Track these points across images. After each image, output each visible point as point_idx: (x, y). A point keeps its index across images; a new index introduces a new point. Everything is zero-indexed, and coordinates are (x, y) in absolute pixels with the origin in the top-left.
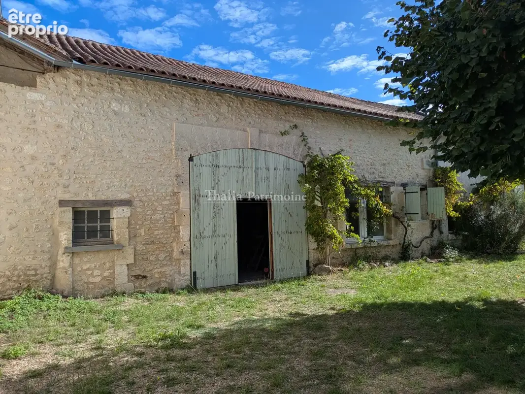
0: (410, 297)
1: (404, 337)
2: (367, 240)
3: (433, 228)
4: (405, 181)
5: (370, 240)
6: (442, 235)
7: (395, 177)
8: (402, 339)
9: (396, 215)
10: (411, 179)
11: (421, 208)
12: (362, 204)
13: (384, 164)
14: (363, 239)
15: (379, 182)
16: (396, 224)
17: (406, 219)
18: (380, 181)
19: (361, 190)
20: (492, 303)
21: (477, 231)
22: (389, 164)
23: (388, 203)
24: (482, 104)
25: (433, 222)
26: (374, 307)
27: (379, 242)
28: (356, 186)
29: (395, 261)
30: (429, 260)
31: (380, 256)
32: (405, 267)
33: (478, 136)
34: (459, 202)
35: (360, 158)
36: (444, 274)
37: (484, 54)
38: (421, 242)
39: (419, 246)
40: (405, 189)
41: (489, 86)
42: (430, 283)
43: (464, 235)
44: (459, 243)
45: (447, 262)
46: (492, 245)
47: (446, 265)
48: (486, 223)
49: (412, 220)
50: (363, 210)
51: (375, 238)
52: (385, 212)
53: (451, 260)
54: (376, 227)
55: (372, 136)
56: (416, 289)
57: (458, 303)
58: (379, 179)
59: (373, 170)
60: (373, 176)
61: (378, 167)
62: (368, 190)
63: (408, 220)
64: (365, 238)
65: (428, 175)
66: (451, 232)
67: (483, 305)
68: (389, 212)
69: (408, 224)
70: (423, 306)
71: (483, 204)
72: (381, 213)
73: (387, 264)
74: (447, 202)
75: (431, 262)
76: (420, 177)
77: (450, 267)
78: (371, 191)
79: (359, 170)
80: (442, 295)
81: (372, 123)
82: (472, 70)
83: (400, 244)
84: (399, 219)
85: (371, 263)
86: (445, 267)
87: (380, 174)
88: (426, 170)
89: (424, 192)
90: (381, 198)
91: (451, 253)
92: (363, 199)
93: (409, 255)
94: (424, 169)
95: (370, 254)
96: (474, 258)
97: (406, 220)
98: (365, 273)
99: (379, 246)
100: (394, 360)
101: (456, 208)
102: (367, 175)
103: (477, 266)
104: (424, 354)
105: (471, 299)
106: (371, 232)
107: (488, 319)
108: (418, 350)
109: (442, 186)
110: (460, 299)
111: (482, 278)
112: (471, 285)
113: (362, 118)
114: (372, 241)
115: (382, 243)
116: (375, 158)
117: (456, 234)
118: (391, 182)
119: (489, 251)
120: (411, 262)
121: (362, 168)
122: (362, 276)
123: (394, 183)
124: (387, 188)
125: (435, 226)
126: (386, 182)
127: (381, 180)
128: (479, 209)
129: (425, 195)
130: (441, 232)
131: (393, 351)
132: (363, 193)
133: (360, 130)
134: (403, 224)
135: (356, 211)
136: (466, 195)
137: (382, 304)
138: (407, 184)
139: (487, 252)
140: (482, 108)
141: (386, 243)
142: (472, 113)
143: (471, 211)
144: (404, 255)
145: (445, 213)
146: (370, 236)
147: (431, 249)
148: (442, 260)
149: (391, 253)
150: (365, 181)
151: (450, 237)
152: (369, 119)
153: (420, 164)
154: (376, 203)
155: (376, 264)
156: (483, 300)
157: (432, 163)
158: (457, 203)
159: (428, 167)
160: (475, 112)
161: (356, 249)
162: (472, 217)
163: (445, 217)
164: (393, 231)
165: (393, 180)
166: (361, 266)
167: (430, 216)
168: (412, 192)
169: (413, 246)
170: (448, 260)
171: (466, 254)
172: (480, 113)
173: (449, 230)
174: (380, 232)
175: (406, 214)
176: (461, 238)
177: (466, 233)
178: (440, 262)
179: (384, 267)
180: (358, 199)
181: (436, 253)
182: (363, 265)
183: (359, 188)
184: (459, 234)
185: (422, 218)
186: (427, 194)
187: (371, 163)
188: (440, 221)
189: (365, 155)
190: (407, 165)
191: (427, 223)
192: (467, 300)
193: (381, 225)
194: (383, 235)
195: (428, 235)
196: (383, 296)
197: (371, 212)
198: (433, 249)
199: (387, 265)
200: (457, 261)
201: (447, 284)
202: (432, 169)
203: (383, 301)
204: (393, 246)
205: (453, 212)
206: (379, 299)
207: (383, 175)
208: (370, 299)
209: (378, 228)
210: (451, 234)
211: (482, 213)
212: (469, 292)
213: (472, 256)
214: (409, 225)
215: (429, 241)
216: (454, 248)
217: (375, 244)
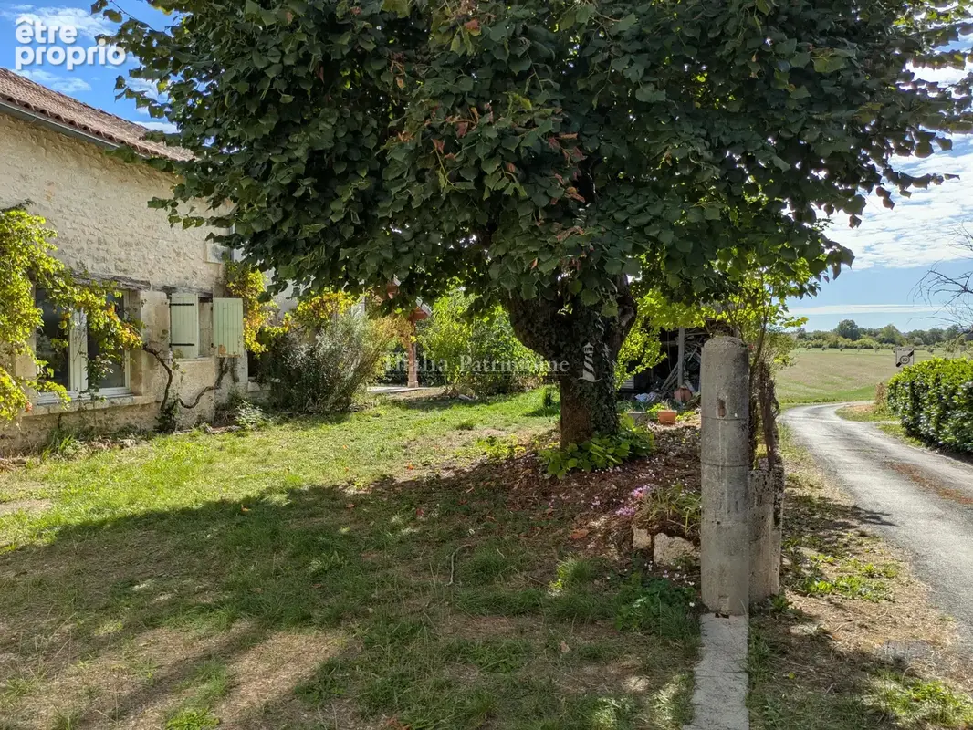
0: (165, 500)
1: (137, 578)
2: (86, 396)
3: (222, 372)
4: (171, 282)
5: (93, 396)
6: (237, 384)
7: (150, 273)
8: (132, 583)
9: (153, 347)
10: (183, 279)
11: (201, 335)
12: (77, 322)
13: (127, 244)
14: (78, 394)
15: (116, 279)
16: (151, 365)
17: (171, 354)
18: (118, 277)
19: (72, 293)
20: (302, 493)
21: (293, 377)
22: (137, 244)
23: (134, 324)
24: (285, 150)
25: (222, 361)
26: (88, 528)
27: (113, 400)
28: (62, 284)
29: (146, 435)
30: (210, 429)
31: (115, 428)
32: (165, 445)
33: (279, 206)
34: (267, 326)
35: (74, 225)
36: (233, 451)
37: (289, 61)
38: (198, 398)
39: (195, 405)
40: (170, 298)
41: (299, 122)
42: (206, 471)
43: (274, 385)
44: (264, 398)
45: (242, 431)
46: (314, 399)
47: (243, 436)
48: (308, 362)
49: (181, 356)
50: (80, 334)
51: (104, 392)
52: (126, 340)
53: (249, 426)
54: (107, 369)
55: (102, 182)
56: (178, 484)
57: (248, 501)
58: (115, 273)
59: (102, 254)
60: (104, 265)
61: (115, 249)
62: (90, 293)
63: (174, 356)
64: (82, 392)
65: (216, 274)
66: (253, 378)
67: (288, 498)
68: (135, 341)
69: (174, 363)
70: (186, 514)
71: (305, 332)
72: (118, 342)
73: (128, 442)
74: (248, 326)
75: (214, 434)
76: (199, 276)
77: (246, 439)
78: (97, 295)
79: (71, 250)
80: (224, 489)
81: (102, 156)
82: (271, 86)
83: (157, 402)
84: (156, 354)
85: (93, 443)
86: (237, 440)
87: (119, 263)
88: (212, 265)
89: (207, 305)
90: (119, 311)
91: (249, 415)
92: (79, 311)
93: (175, 422)
94: (206, 262)
95: (93, 425)
96: (287, 421)
97: (171, 357)
98: (80, 463)
99: (114, 408)
100: (110, 627)
101: (261, 336)
102: (89, 263)
103: (288, 434)
104: (172, 603)
105: (271, 490)
106: (94, 379)
107: (290, 521)
108: (162, 598)
109: (239, 296)
110: (253, 493)
111: (294, 454)
112: (276, 467)
113: (78, 139)
114: (97, 398)
115: (118, 402)
116: (107, 230)
117: (261, 382)
118: (142, 282)
119: (310, 409)
120: (177, 435)
121: (78, 246)
122: (69, 470)
123: (148, 283)
124: (133, 294)
125: (225, 367)
126: (131, 280)
127: (120, 274)
128: (297, 340)
129: (209, 311)
130: (235, 380)
131: (108, 611)
132: (78, 298)
133: (73, 164)
134: (164, 365)
135: (63, 336)
136: (279, 315)
137: (103, 523)
138: (174, 288)
139: (308, 412)
140: (285, 159)
141: (128, 401)
142: (270, 163)
143: (285, 343)
144: (166, 422)
145: (242, 344)
146: (94, 387)
147: (217, 409)
148: (234, 427)
149: (139, 420)
150: (84, 275)
151: (252, 387)
152: (94, 147)
153: (200, 252)
154: (107, 320)
155: (104, 443)
156: (288, 490)
157: (223, 254)
158: (263, 327)
159: (213, 259)
160: (274, 163)
161: (61, 415)
162: (286, 353)
163: (242, 352)
164: (143, 380)
165: (147, 277)
166: (69, 450)
167: (217, 350)
168: (184, 304)
169: (182, 404)
170: (243, 428)
171: (274, 414)
172: (281, 166)
173: (249, 375)
174: (117, 380)
175: (170, 345)
176: (269, 388)
177: (277, 380)
178: (230, 431)
179: (122, 447)
180: (67, 311)
181: (224, 416)
182: (75, 448)
183: (69, 288)
184: (266, 382)
185: (202, 354)
186: (212, 309)
187: (99, 239)
188: (233, 359)
189: (85, 221)
190: (174, 250)
191: (211, 364)
192: (262, 495)
193: (119, 365)
194: (123, 385)
195: (212, 384)
196: (108, 506)
197: (96, 341)
198: (220, 409)
199: (129, 444)
200: (259, 428)
201: (237, 469)
202: (223, 263)
203: (107, 515)
204: (143, 406)
205: (257, 343)
206: (99, 511)
207: (124, 266)
208: (80, 514)
209: (111, 371)
210: (252, 381)
211: (303, 346)
212: (268, 480)
213: (284, 418)
214: (175, 367)
215: (213, 396)
216: (255, 405)
217: (105, 404)
